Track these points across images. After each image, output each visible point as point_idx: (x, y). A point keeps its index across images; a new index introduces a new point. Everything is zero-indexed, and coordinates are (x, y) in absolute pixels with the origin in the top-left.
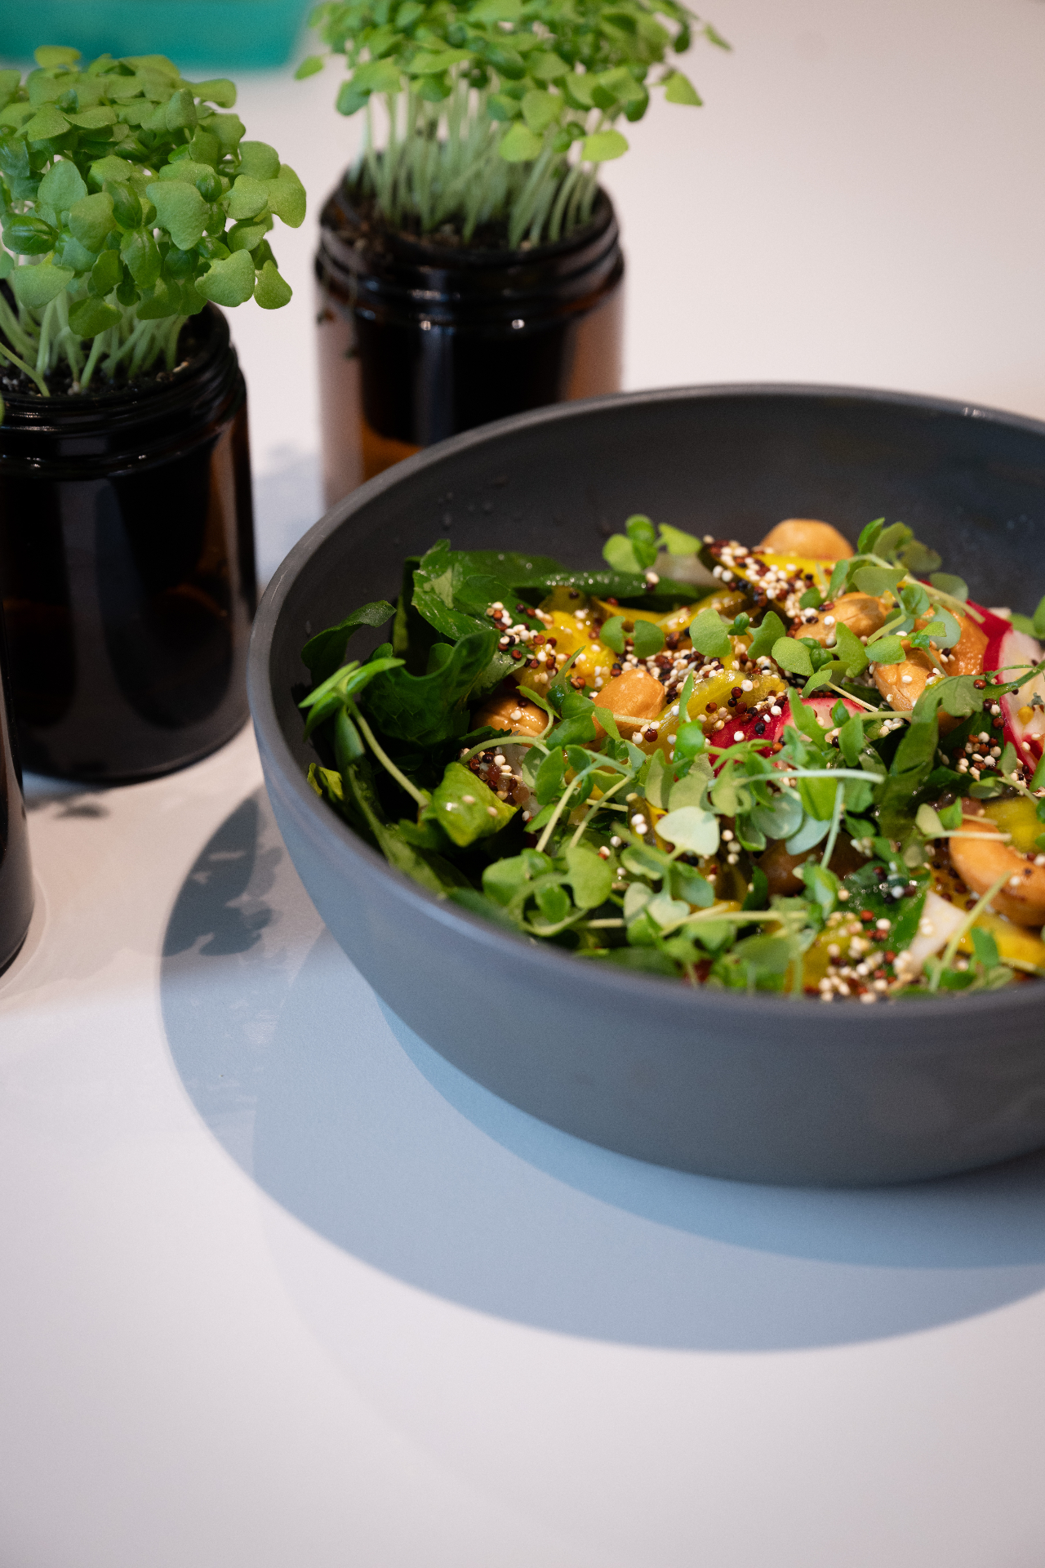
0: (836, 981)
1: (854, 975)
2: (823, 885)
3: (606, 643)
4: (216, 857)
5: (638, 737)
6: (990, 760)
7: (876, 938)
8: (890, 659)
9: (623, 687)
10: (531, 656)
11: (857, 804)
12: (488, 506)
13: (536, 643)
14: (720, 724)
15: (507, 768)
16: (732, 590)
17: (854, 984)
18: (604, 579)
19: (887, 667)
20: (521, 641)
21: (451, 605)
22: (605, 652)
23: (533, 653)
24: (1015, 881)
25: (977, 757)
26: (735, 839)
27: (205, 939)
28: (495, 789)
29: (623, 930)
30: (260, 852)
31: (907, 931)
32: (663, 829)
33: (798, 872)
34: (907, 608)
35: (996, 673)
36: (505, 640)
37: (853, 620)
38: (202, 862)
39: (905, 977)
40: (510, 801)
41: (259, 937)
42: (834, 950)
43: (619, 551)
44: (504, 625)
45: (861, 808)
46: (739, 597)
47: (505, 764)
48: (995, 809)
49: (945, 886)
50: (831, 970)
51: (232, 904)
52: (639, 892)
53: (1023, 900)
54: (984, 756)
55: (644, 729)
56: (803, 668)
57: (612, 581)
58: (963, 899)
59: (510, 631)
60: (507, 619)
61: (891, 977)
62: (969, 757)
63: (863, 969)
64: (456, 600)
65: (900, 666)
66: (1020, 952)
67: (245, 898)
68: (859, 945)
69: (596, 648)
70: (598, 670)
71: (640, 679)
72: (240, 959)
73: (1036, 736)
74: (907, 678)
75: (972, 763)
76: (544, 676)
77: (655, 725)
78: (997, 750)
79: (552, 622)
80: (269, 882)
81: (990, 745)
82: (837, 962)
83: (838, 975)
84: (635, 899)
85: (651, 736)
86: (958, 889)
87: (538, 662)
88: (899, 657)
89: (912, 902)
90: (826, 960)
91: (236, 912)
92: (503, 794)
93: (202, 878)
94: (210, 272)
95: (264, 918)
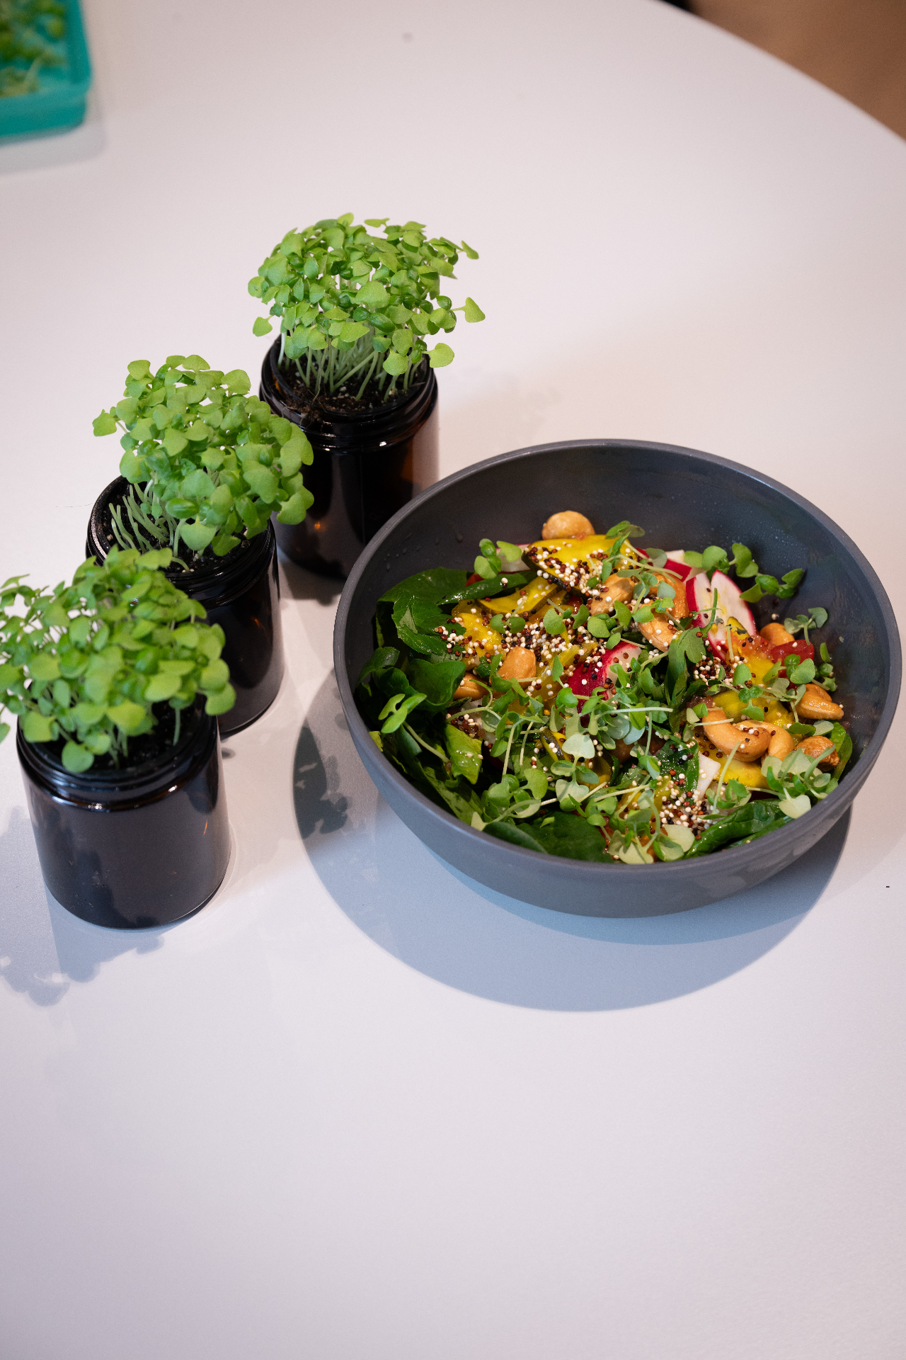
0: (667, 812)
1: (675, 807)
2: (651, 764)
3: (494, 629)
4: (302, 770)
5: (531, 688)
6: (708, 668)
7: (679, 784)
8: (647, 619)
9: (517, 661)
10: (464, 652)
11: (658, 719)
12: (405, 551)
13: (464, 643)
14: (571, 674)
15: (471, 720)
16: (550, 583)
17: (675, 812)
18: (480, 588)
19: (646, 624)
20: (456, 643)
21: (416, 632)
22: (495, 634)
23: (464, 650)
24: (743, 746)
25: (702, 668)
26: (599, 743)
27: (319, 824)
28: (468, 733)
29: (557, 803)
30: (325, 761)
31: (694, 776)
32: (567, 748)
33: (633, 754)
34: (645, 583)
35: (698, 613)
36: (449, 646)
37: (620, 596)
38: (297, 776)
39: (699, 803)
40: (476, 737)
41: (346, 817)
42: (664, 799)
43: (482, 566)
44: (445, 635)
45: (661, 722)
46: (554, 586)
47: (470, 718)
48: (717, 699)
49: (704, 747)
50: (664, 807)
51: (324, 798)
52: (561, 784)
53: (747, 753)
54: (704, 666)
55: (534, 684)
56: (605, 634)
57: (485, 588)
58: (713, 753)
59: (450, 639)
60: (446, 633)
61: (692, 805)
62: (698, 669)
63: (678, 803)
64: (418, 627)
65: (652, 623)
66: (748, 777)
67: (329, 792)
68: (674, 793)
69: (490, 633)
70: (495, 647)
71: (523, 655)
72: (343, 832)
73: (723, 642)
74: (659, 631)
75: (700, 672)
76: (473, 660)
77: (539, 681)
78: (711, 662)
79: (463, 621)
80: (337, 781)
81: (707, 661)
82: (665, 803)
83: (667, 809)
84: (560, 787)
85: (538, 687)
86: (711, 749)
87: (469, 654)
88: (651, 618)
89: (692, 762)
90: (661, 803)
91: (328, 802)
92: (472, 735)
93: (301, 784)
94: (283, 509)
95: (344, 804)
